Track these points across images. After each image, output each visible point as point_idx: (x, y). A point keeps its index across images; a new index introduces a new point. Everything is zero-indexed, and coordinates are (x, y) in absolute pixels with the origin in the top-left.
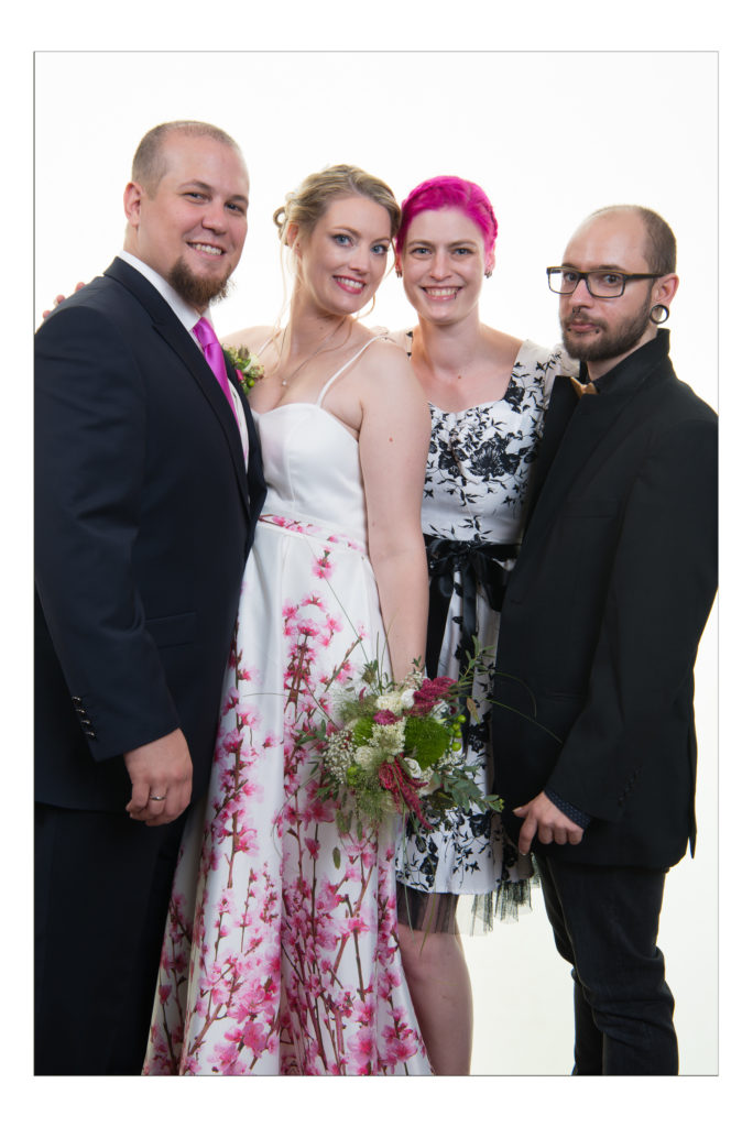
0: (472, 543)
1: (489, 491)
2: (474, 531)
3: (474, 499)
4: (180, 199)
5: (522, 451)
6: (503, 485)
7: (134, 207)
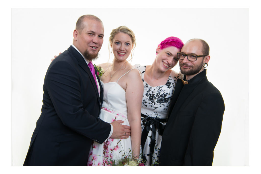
0: (155, 118)
1: (161, 106)
2: (156, 115)
3: (157, 108)
4: (87, 35)
5: (169, 97)
6: (164, 105)
7: (76, 35)
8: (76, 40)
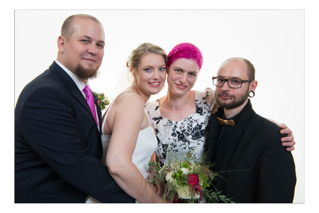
1: (198, 144)
4: (79, 42)
5: (206, 128)
6: (202, 141)
7: (61, 45)
8: (63, 53)
